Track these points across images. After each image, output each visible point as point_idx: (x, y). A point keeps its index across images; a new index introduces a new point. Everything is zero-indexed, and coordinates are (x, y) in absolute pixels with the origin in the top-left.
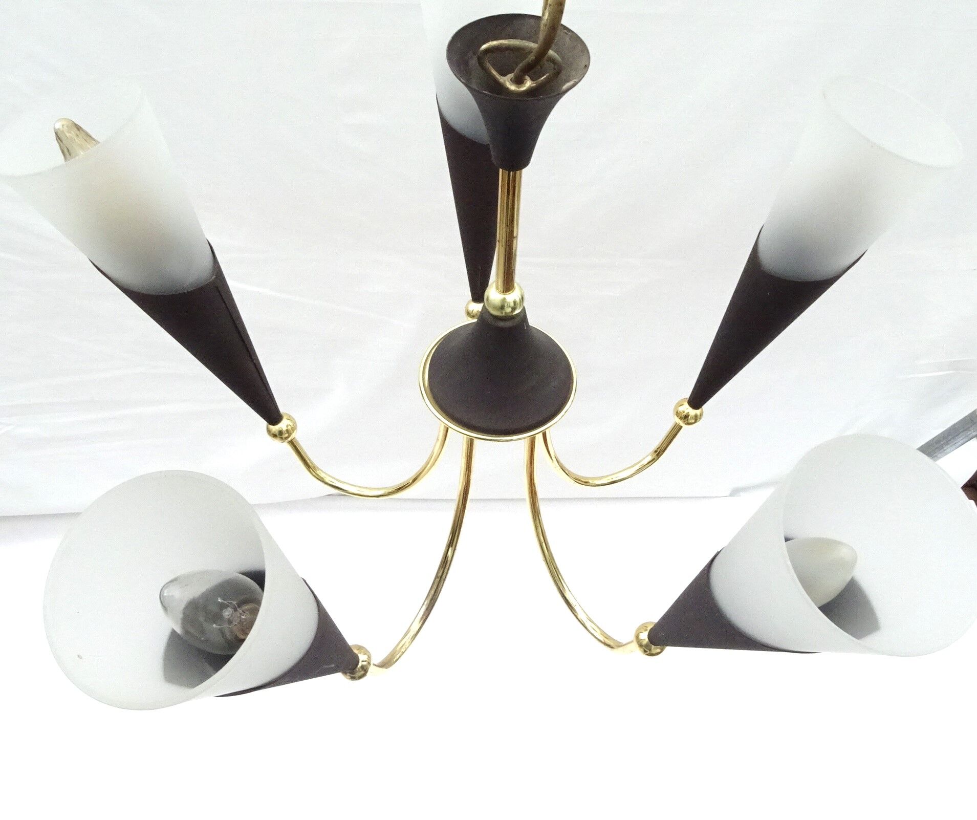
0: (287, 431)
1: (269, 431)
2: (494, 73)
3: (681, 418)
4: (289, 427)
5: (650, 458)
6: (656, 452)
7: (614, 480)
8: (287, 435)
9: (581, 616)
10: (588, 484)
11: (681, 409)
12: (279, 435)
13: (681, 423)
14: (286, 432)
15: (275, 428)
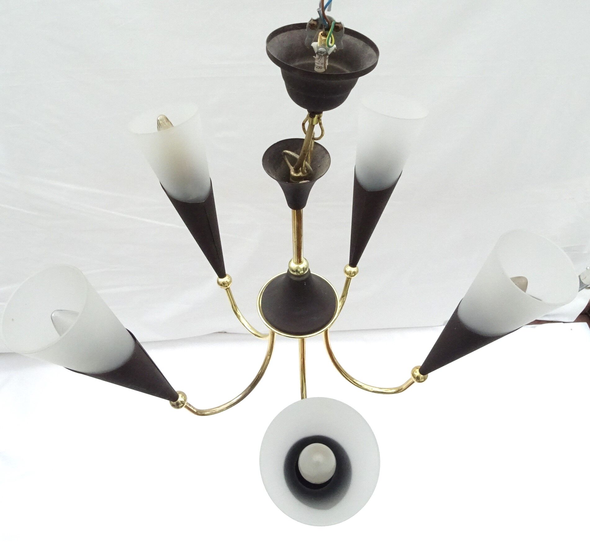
1: (218, 283)
2: (289, 164)
12: (223, 285)
13: (414, 380)
15: (221, 280)
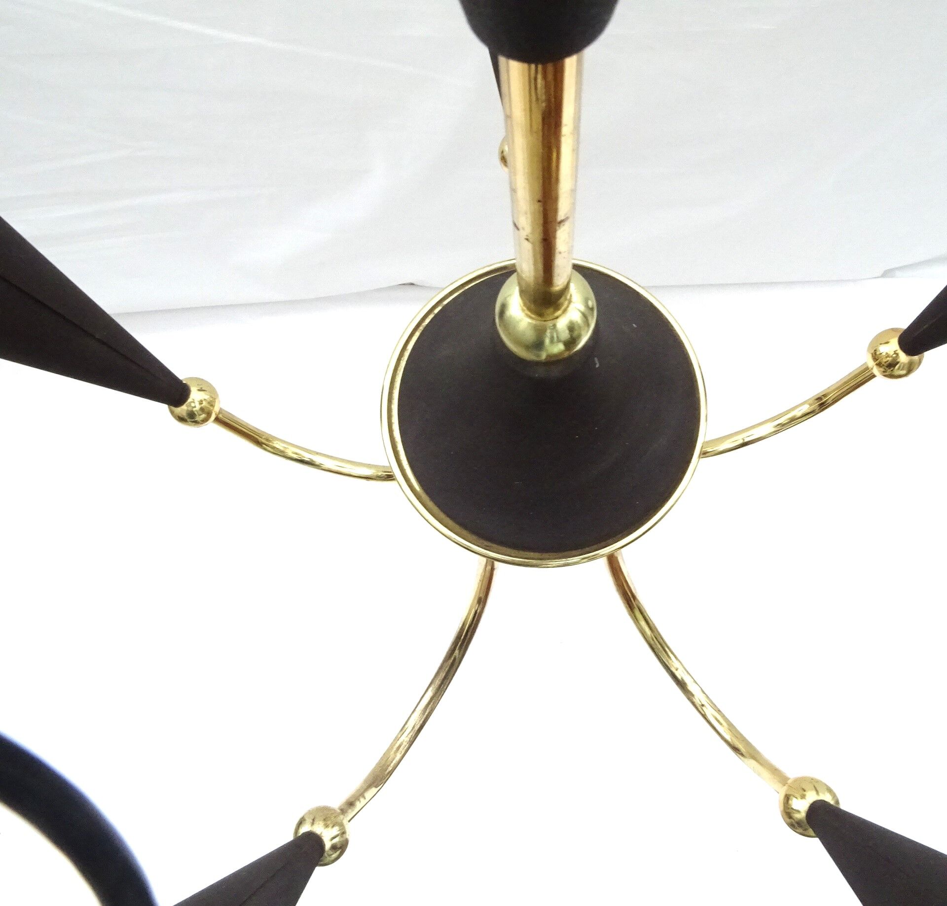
0: (202, 409)
3: (879, 365)
4: (204, 404)
5: (806, 408)
6: (819, 399)
7: (747, 440)
8: (203, 416)
9: (699, 697)
10: (707, 455)
11: (884, 349)
13: (876, 371)
14: (200, 413)
15: (183, 409)
